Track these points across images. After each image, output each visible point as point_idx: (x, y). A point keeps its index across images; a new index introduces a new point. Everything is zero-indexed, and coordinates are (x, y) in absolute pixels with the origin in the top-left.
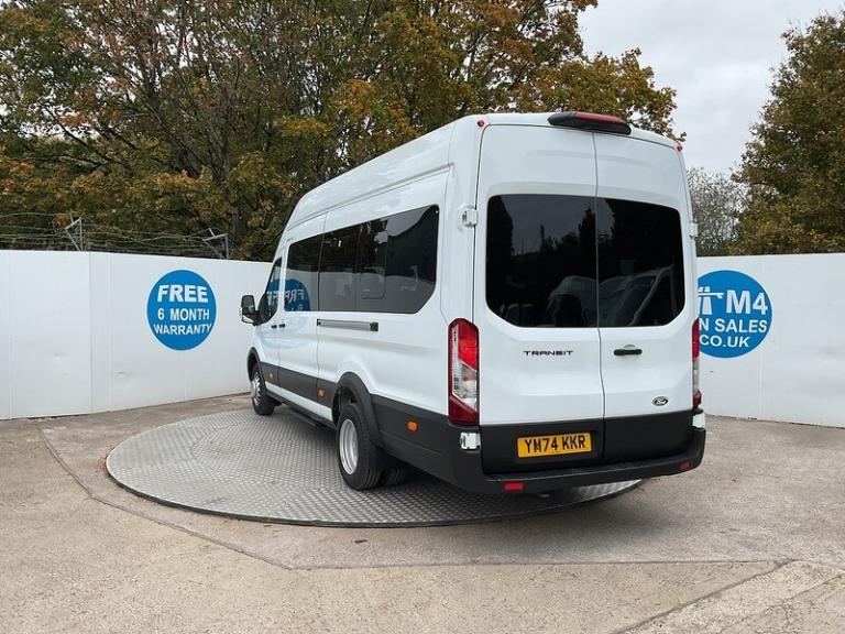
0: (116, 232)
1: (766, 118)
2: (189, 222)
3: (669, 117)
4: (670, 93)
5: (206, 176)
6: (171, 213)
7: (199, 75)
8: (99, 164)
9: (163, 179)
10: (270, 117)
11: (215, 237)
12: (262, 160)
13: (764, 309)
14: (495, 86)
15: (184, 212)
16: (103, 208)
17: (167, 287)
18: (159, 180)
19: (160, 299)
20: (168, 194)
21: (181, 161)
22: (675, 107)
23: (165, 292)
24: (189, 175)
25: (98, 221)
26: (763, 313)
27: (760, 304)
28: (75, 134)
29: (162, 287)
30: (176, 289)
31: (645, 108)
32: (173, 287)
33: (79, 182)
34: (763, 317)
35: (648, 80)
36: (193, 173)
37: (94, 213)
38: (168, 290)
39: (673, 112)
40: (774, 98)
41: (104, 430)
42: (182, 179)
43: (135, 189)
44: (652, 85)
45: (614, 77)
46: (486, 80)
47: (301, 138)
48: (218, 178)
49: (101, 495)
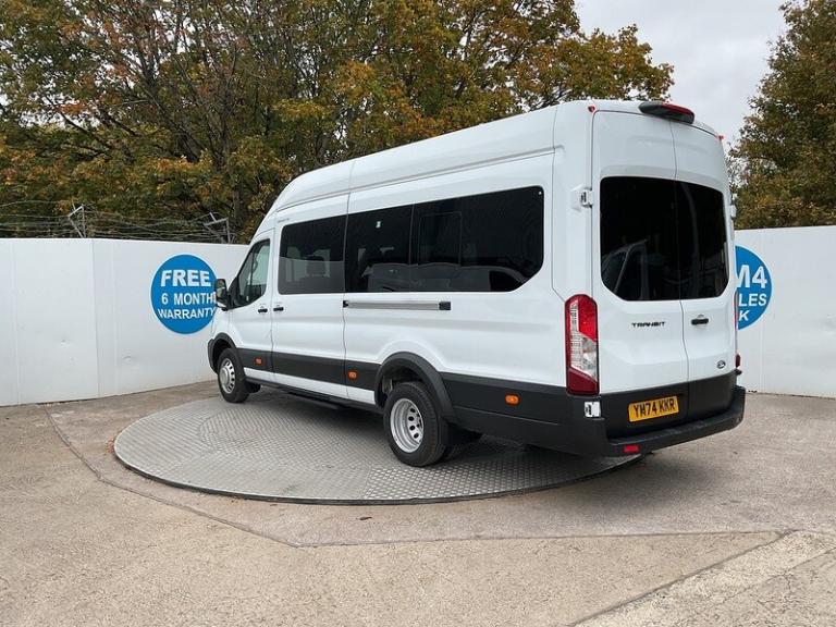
0: (118, 218)
1: (764, 91)
2: (190, 207)
3: (667, 93)
4: (668, 69)
5: (205, 162)
6: (172, 198)
7: (196, 60)
8: (99, 152)
9: (163, 164)
10: (269, 101)
11: (216, 222)
12: (262, 145)
13: (763, 282)
14: (492, 65)
15: (184, 197)
16: (104, 194)
17: (170, 272)
18: (160, 166)
19: (163, 284)
20: (169, 180)
21: (182, 146)
22: (673, 84)
23: (169, 277)
24: (189, 160)
25: (100, 208)
26: (763, 286)
27: (759, 277)
28: (76, 122)
29: (165, 272)
30: (179, 274)
31: (643, 85)
32: (176, 272)
33: (81, 168)
34: (763, 291)
35: (645, 56)
36: (192, 158)
37: (96, 199)
38: (172, 275)
39: (671, 88)
40: (772, 71)
41: (112, 413)
42: (182, 163)
43: (136, 175)
44: (649, 62)
45: (611, 54)
46: (483, 59)
47: (300, 122)
48: (218, 164)
49: (110, 478)
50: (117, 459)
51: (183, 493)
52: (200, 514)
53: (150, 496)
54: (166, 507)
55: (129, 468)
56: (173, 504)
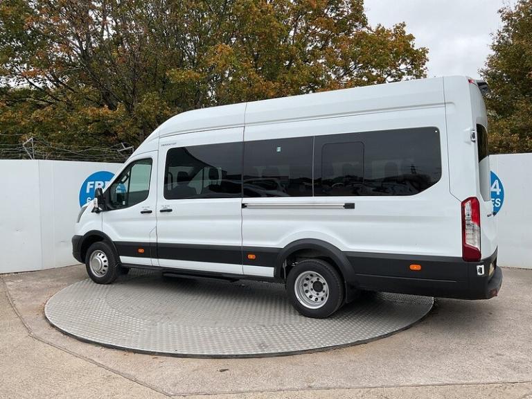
0: (62, 147)
1: (489, 66)
2: (111, 139)
3: (424, 67)
4: (425, 51)
5: (121, 109)
6: (100, 134)
7: (117, 44)
8: (50, 103)
9: (92, 111)
10: (165, 70)
11: (125, 149)
12: (158, 98)
13: (498, 191)
14: (310, 48)
15: (107, 133)
16: (53, 131)
17: (93, 183)
18: (90, 111)
20: (96, 121)
21: (106, 99)
22: (428, 60)
23: (92, 186)
24: (110, 108)
25: (50, 140)
26: (498, 194)
27: (495, 187)
28: (36, 84)
29: (89, 183)
30: (99, 184)
31: (408, 61)
32: (97, 183)
33: (36, 114)
34: (498, 197)
35: (411, 43)
36: (112, 107)
37: (47, 135)
38: (94, 185)
39: (427, 63)
40: (493, 53)
41: (48, 281)
42: (105, 110)
43: (74, 118)
44: (413, 46)
45: (388, 41)
46: (305, 45)
47: (183, 84)
48: (129, 110)
49: (37, 333)
50: (46, 318)
51: (89, 346)
52: (99, 365)
53: (65, 350)
54: (74, 359)
55: (53, 326)
56: (81, 357)
